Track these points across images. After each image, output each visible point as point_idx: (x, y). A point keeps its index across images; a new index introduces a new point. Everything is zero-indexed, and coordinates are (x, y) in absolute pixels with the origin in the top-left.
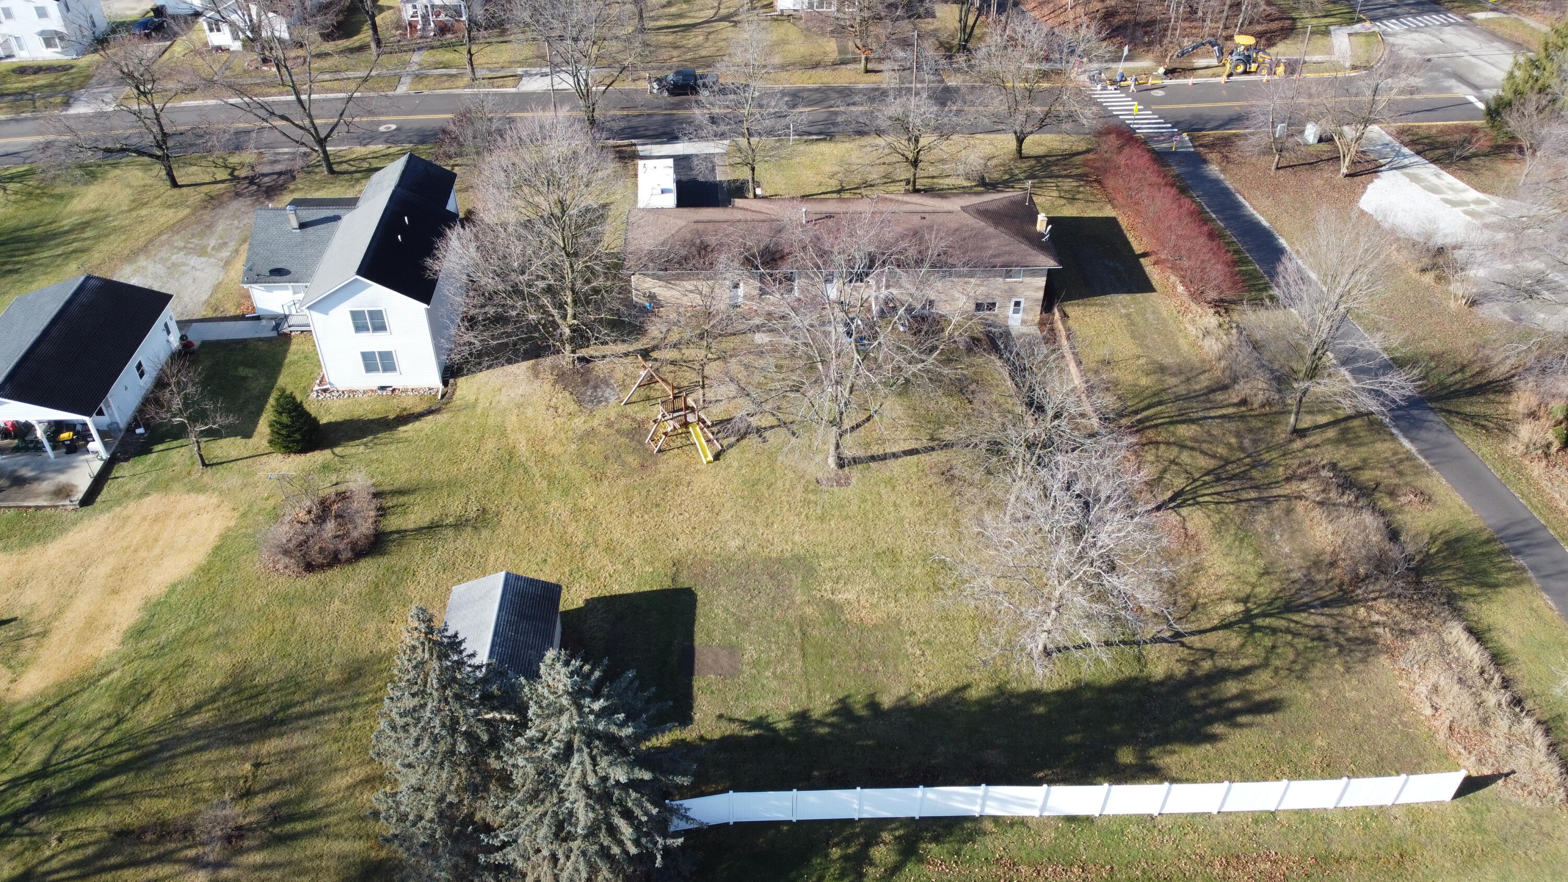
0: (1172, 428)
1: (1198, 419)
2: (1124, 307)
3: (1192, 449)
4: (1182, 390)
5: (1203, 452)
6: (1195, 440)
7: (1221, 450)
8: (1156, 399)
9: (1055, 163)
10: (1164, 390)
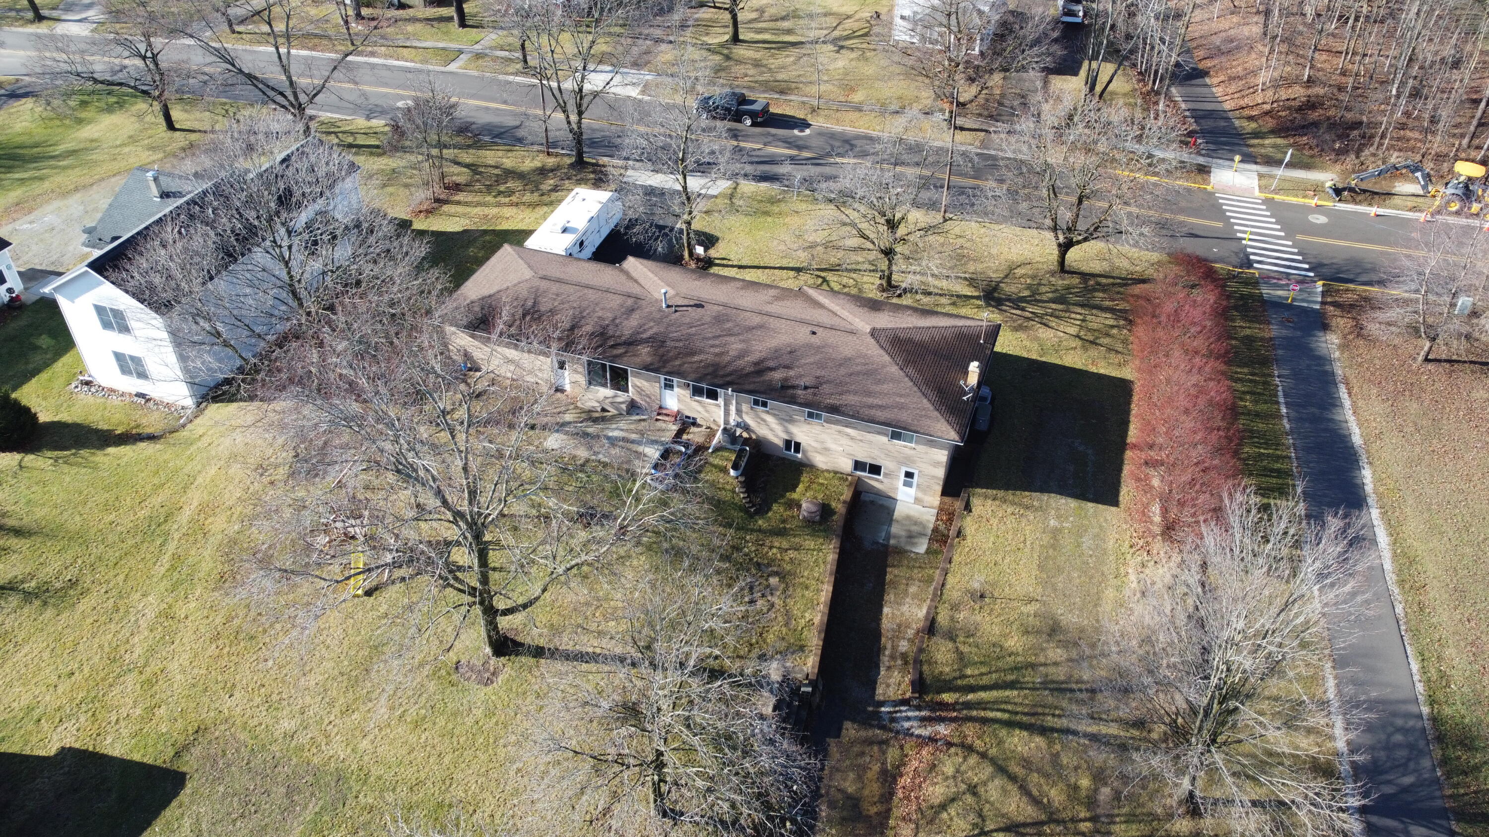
0: (1003, 732)
1: (1053, 730)
2: (1058, 517)
3: (1013, 778)
4: (1060, 674)
5: (1024, 790)
6: (1026, 763)
7: (1056, 795)
8: (1010, 677)
9: (1104, 288)
10: (1033, 666)
